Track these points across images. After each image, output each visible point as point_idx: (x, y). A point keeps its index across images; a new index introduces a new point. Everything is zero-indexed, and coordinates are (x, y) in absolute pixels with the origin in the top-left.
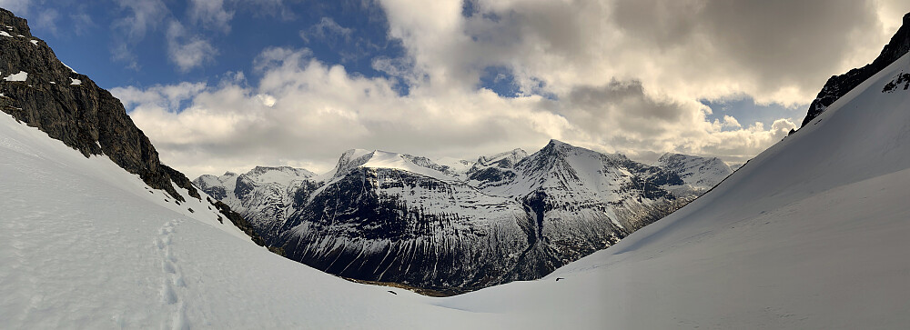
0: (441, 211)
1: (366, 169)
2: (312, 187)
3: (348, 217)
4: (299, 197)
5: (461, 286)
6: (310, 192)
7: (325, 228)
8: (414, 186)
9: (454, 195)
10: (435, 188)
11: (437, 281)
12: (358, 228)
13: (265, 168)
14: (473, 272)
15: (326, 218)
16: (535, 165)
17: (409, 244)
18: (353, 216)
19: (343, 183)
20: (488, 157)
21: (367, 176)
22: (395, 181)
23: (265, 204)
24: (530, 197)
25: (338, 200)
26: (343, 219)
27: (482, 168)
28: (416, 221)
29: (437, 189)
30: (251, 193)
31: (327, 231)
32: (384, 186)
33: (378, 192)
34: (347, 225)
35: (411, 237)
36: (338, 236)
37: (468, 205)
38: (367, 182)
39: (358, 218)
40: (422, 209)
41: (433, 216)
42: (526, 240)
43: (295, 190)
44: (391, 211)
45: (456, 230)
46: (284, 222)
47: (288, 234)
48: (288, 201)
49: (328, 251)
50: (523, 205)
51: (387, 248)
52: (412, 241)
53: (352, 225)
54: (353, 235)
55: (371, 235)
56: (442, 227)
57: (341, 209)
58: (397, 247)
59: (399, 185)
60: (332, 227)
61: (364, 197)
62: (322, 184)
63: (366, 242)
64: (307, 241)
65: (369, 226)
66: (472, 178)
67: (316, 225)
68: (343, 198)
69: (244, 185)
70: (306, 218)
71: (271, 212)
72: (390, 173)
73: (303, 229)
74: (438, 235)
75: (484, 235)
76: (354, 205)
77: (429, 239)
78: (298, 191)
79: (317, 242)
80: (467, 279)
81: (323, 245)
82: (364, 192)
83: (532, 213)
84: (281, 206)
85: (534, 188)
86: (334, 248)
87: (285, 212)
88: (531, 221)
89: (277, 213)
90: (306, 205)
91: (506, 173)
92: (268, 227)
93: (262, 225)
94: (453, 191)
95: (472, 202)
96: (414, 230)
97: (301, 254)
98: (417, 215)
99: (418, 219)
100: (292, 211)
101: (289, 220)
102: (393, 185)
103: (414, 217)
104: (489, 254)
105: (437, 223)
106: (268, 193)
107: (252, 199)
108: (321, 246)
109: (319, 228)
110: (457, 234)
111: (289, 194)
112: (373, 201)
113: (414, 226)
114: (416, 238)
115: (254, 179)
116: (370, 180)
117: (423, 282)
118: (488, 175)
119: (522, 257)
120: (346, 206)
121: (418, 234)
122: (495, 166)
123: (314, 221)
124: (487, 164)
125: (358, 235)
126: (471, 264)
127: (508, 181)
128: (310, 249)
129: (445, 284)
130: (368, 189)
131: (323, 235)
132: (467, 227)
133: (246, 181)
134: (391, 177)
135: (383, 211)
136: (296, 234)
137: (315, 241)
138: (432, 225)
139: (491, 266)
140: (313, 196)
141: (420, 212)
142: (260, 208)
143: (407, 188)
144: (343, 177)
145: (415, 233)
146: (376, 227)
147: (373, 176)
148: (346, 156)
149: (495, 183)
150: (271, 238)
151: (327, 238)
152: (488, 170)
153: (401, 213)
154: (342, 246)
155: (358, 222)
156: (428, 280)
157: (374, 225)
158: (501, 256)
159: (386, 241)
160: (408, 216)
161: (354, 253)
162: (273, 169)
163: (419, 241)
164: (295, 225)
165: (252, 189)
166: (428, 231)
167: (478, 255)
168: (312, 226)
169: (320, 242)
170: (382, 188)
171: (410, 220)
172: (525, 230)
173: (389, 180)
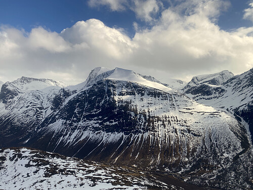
0: (164, 114)
1: (108, 81)
2: (66, 94)
3: (93, 116)
4: (57, 102)
5: (180, 172)
6: (65, 98)
7: (75, 124)
8: (143, 95)
9: (174, 103)
10: (159, 97)
11: (160, 166)
12: (100, 124)
13: (30, 79)
14: (190, 163)
15: (76, 117)
16: (244, 83)
17: (138, 137)
18: (97, 115)
19: (91, 91)
20: (199, 78)
21: (109, 86)
22: (129, 91)
23: (27, 107)
24: (241, 109)
25: (86, 104)
26: (90, 117)
27: (195, 85)
28: (144, 121)
29: (161, 98)
30: (16, 98)
31: (76, 127)
32: (121, 94)
33: (116, 98)
34: (92, 122)
35: (140, 132)
36: (84, 130)
37: (185, 111)
38: (109, 91)
39: (100, 117)
40: (149, 112)
41: (157, 117)
42: (239, 144)
43: (54, 96)
44: (125, 112)
45: (176, 129)
46: (43, 121)
47: (45, 129)
48: (48, 104)
49: (76, 141)
50: (234, 115)
51: (121, 139)
52: (140, 135)
53: (96, 122)
54: (96, 129)
55: (110, 129)
56: (165, 126)
57: (89, 110)
58: (129, 139)
59: (132, 94)
60: (81, 123)
61: (105, 102)
62: (75, 92)
63: (106, 134)
64: (60, 134)
65: (108, 123)
66: (187, 92)
67: (68, 122)
68: (90, 102)
69: (9, 91)
70: (61, 117)
71: (31, 113)
72: (126, 85)
73: (57, 125)
74: (161, 132)
75: (199, 136)
76: (98, 108)
77: (154, 134)
78: (56, 97)
79: (68, 135)
80: (185, 167)
81: (73, 137)
82: (106, 97)
83: (243, 122)
84: (40, 108)
85: (245, 102)
86: (81, 139)
87: (44, 113)
88: (243, 129)
89: (38, 113)
90: (61, 107)
91: (216, 89)
92: (28, 125)
93: (22, 123)
94: (174, 100)
95: (189, 109)
96: (142, 127)
97: (55, 145)
98: (145, 116)
99: (145, 119)
100: (49, 112)
101: (47, 119)
102: (128, 93)
103: (142, 117)
104: (204, 150)
105: (160, 123)
106: (30, 98)
107: (16, 103)
108: (71, 138)
109: (71, 125)
110: (176, 132)
111: (49, 99)
112: (112, 104)
113: (143, 124)
114: (144, 133)
115: (19, 86)
116: (111, 89)
117: (150, 166)
118: (201, 91)
119: (236, 158)
120: (92, 108)
121: (146, 130)
122: (206, 84)
123: (67, 119)
124: (199, 83)
125: (100, 129)
126: (188, 157)
127: (217, 95)
128: (63, 140)
129: (167, 170)
130: (109, 96)
131: (73, 130)
132: (185, 128)
133: (10, 88)
134: (127, 87)
135: (119, 113)
136: (51, 130)
137: (66, 134)
138: (156, 124)
139: (207, 161)
140: (67, 101)
141: (147, 114)
142: (22, 110)
143: (138, 96)
144: (91, 86)
145: (143, 129)
146: (114, 123)
147: (114, 87)
148: (95, 72)
149: (206, 97)
150: (30, 133)
151: (76, 132)
152: (201, 86)
153: (133, 114)
154: (87, 138)
155: (100, 119)
156: (154, 164)
157: (112, 122)
158: (215, 154)
159: (121, 134)
160: (138, 116)
161: (96, 142)
162: (37, 80)
163: (146, 135)
164: (51, 122)
165: (16, 95)
166: (153, 128)
167: (194, 150)
168: (65, 123)
169: (70, 135)
170: (119, 95)
171: (139, 119)
172: (237, 136)
173: (124, 90)
